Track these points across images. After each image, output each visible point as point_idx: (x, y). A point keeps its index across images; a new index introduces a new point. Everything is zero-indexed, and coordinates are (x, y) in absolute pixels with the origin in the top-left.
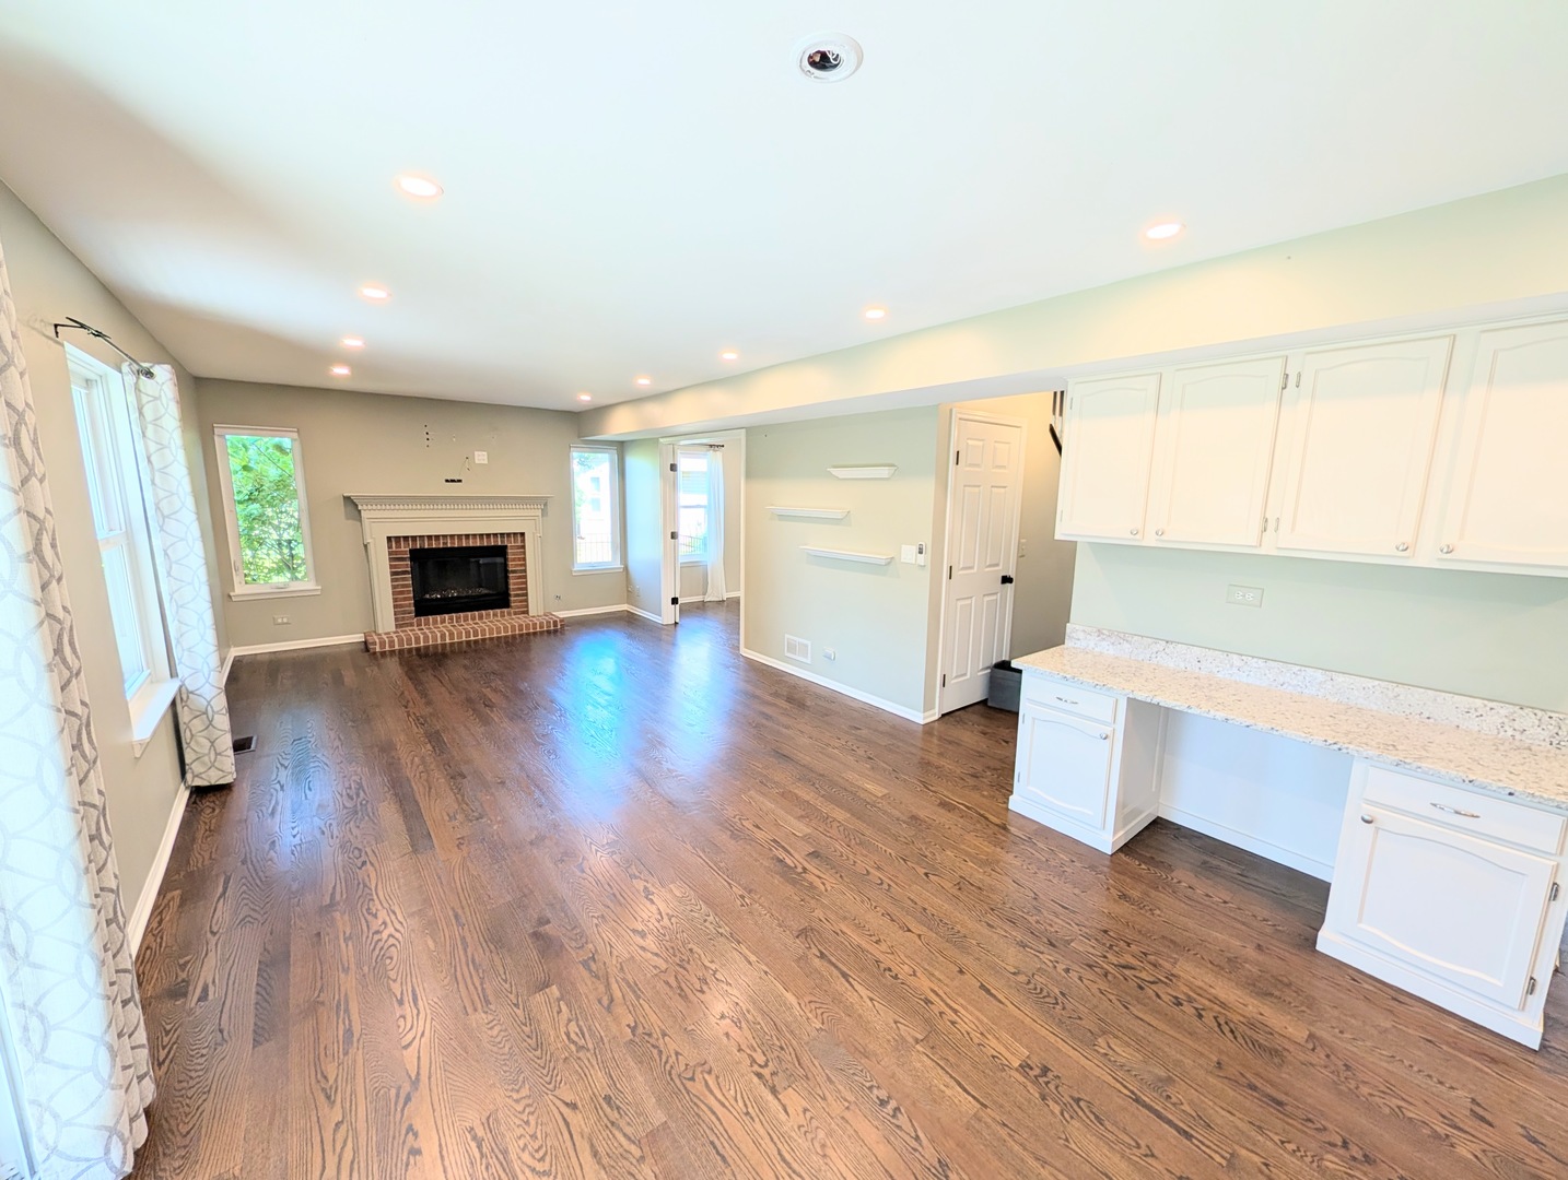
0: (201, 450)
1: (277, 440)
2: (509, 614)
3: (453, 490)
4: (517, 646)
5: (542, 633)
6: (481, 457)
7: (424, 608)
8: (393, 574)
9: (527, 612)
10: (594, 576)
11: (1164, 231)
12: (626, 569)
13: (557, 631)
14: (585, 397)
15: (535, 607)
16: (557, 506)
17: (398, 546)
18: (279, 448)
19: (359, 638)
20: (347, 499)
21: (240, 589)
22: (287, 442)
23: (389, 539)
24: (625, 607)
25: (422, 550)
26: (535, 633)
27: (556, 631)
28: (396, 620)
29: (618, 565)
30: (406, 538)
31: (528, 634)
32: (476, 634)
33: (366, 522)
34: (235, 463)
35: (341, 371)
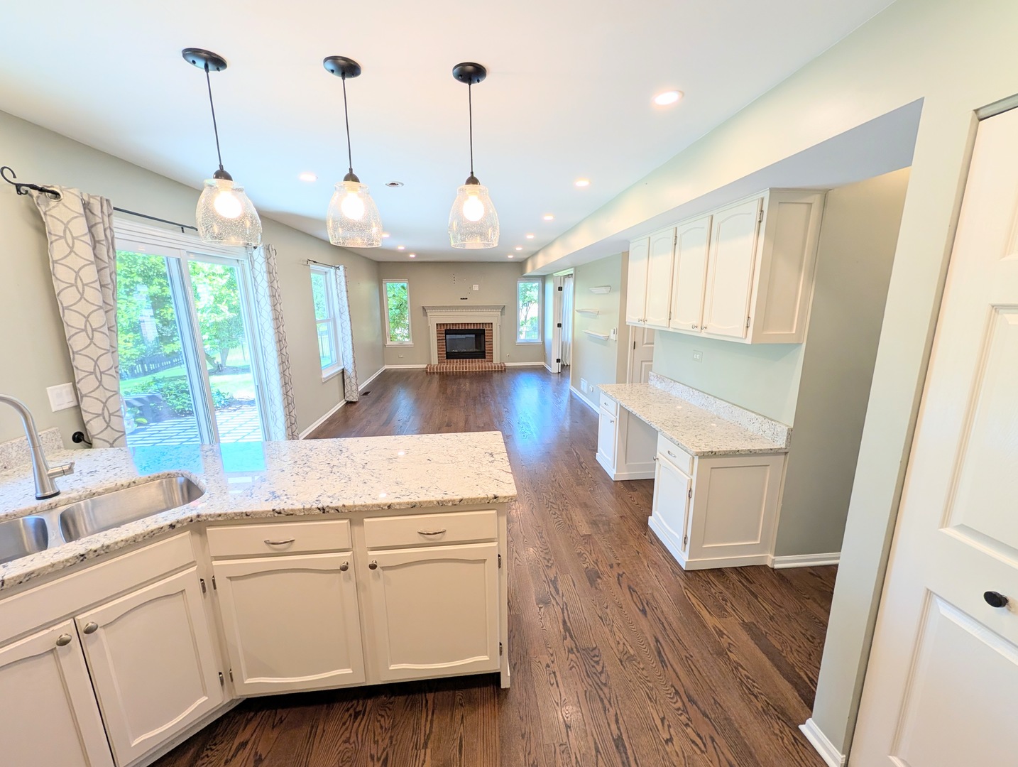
0: (378, 290)
1: (402, 284)
2: (484, 361)
3: (464, 303)
4: (485, 376)
5: (498, 371)
6: (476, 287)
7: (450, 356)
8: (438, 340)
9: (492, 361)
10: (528, 346)
11: (582, 183)
12: (544, 343)
13: (503, 370)
14: (510, 257)
15: (496, 360)
16: (508, 310)
17: (441, 328)
18: (403, 287)
19: (425, 366)
20: (423, 308)
21: (389, 343)
22: (405, 285)
23: (437, 324)
24: (542, 363)
25: (450, 330)
26: (495, 371)
27: (501, 371)
28: (439, 360)
29: (540, 341)
30: (444, 324)
31: (492, 371)
32: (466, 369)
33: (429, 317)
34: (390, 294)
35: (412, 256)
